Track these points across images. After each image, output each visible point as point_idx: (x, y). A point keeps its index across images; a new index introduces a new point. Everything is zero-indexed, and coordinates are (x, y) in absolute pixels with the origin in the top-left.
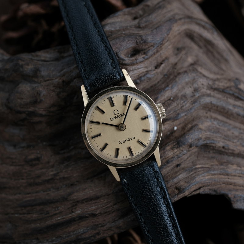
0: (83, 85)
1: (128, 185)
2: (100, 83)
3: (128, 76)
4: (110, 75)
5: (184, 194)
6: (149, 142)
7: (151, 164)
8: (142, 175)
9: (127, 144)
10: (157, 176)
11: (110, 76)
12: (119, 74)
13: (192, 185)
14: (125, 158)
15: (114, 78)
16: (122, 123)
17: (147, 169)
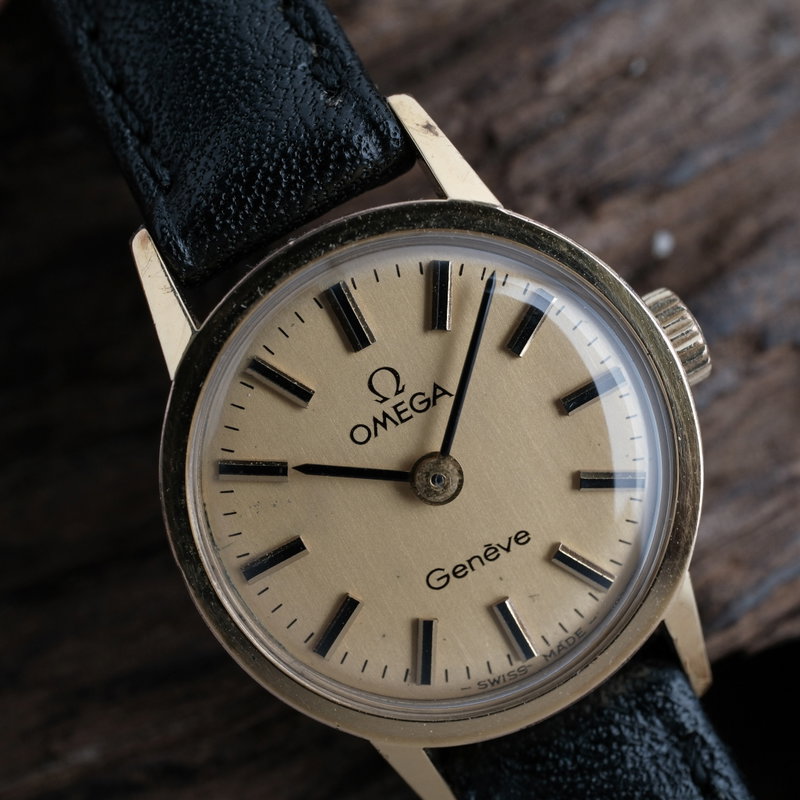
0: (143, 232)
2: (257, 202)
3: (430, 135)
4: (312, 143)
6: (622, 552)
7: (653, 693)
8: (604, 775)
9: (483, 584)
10: (706, 769)
11: (314, 150)
12: (374, 126)
14: (480, 674)
15: (341, 159)
16: (437, 447)
17: (632, 730)
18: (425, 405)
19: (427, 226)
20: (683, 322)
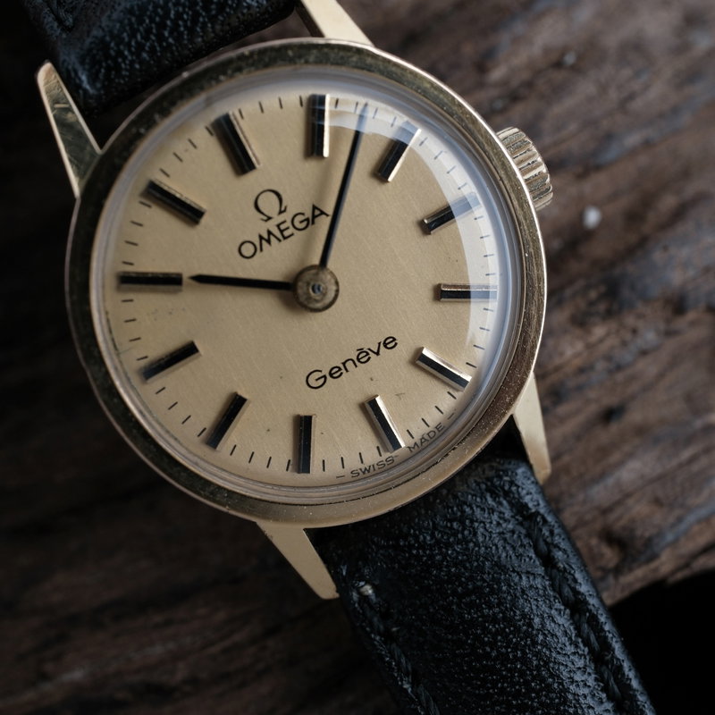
1: (385, 616)
2: (148, 31)
5: (653, 565)
6: (477, 356)
7: (500, 477)
8: (458, 548)
9: (355, 385)
10: (546, 543)
13: (691, 518)
14: (353, 464)
16: (316, 260)
17: (483, 510)
18: (304, 224)
19: (307, 62)
20: (529, 153)
